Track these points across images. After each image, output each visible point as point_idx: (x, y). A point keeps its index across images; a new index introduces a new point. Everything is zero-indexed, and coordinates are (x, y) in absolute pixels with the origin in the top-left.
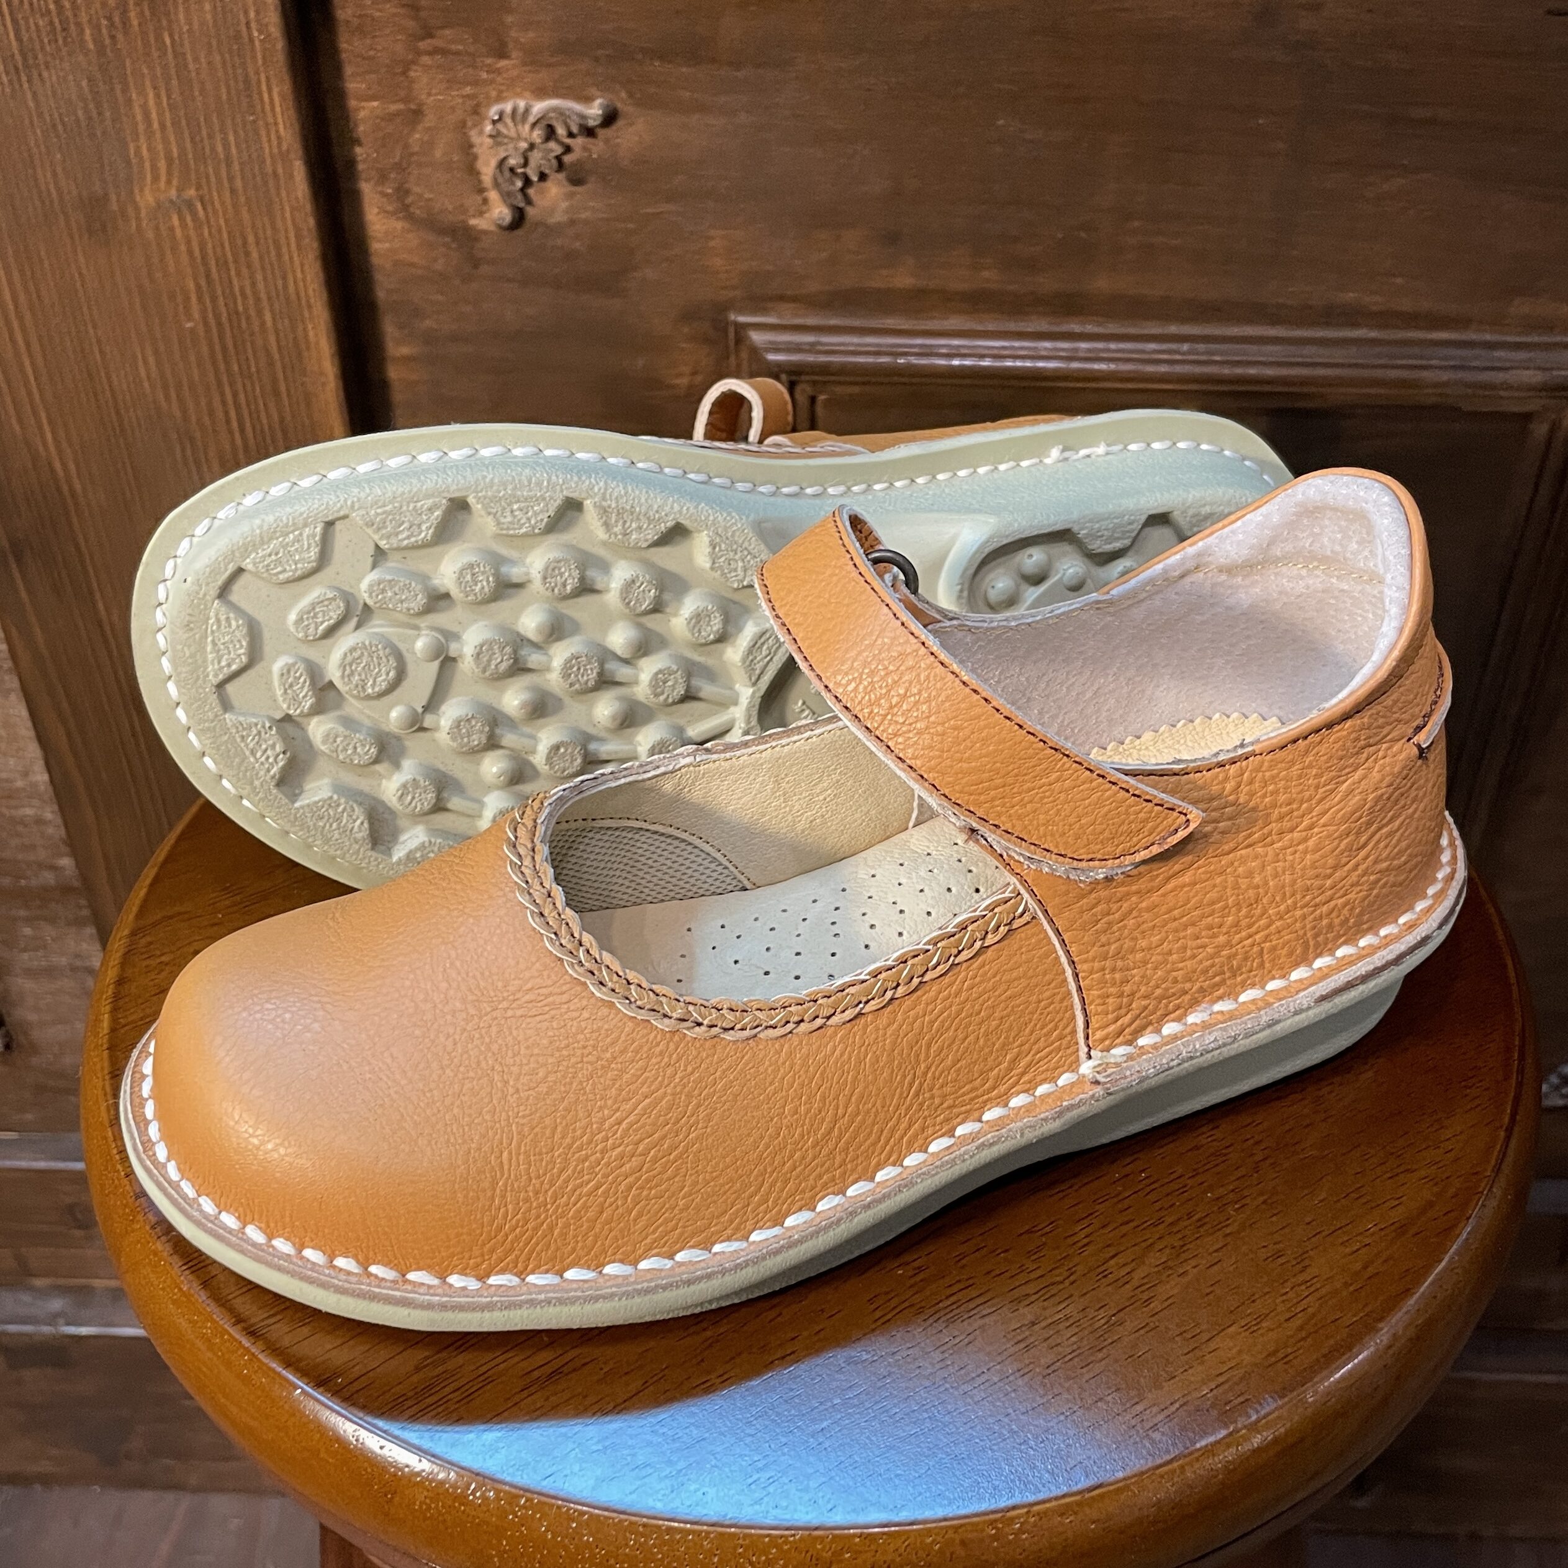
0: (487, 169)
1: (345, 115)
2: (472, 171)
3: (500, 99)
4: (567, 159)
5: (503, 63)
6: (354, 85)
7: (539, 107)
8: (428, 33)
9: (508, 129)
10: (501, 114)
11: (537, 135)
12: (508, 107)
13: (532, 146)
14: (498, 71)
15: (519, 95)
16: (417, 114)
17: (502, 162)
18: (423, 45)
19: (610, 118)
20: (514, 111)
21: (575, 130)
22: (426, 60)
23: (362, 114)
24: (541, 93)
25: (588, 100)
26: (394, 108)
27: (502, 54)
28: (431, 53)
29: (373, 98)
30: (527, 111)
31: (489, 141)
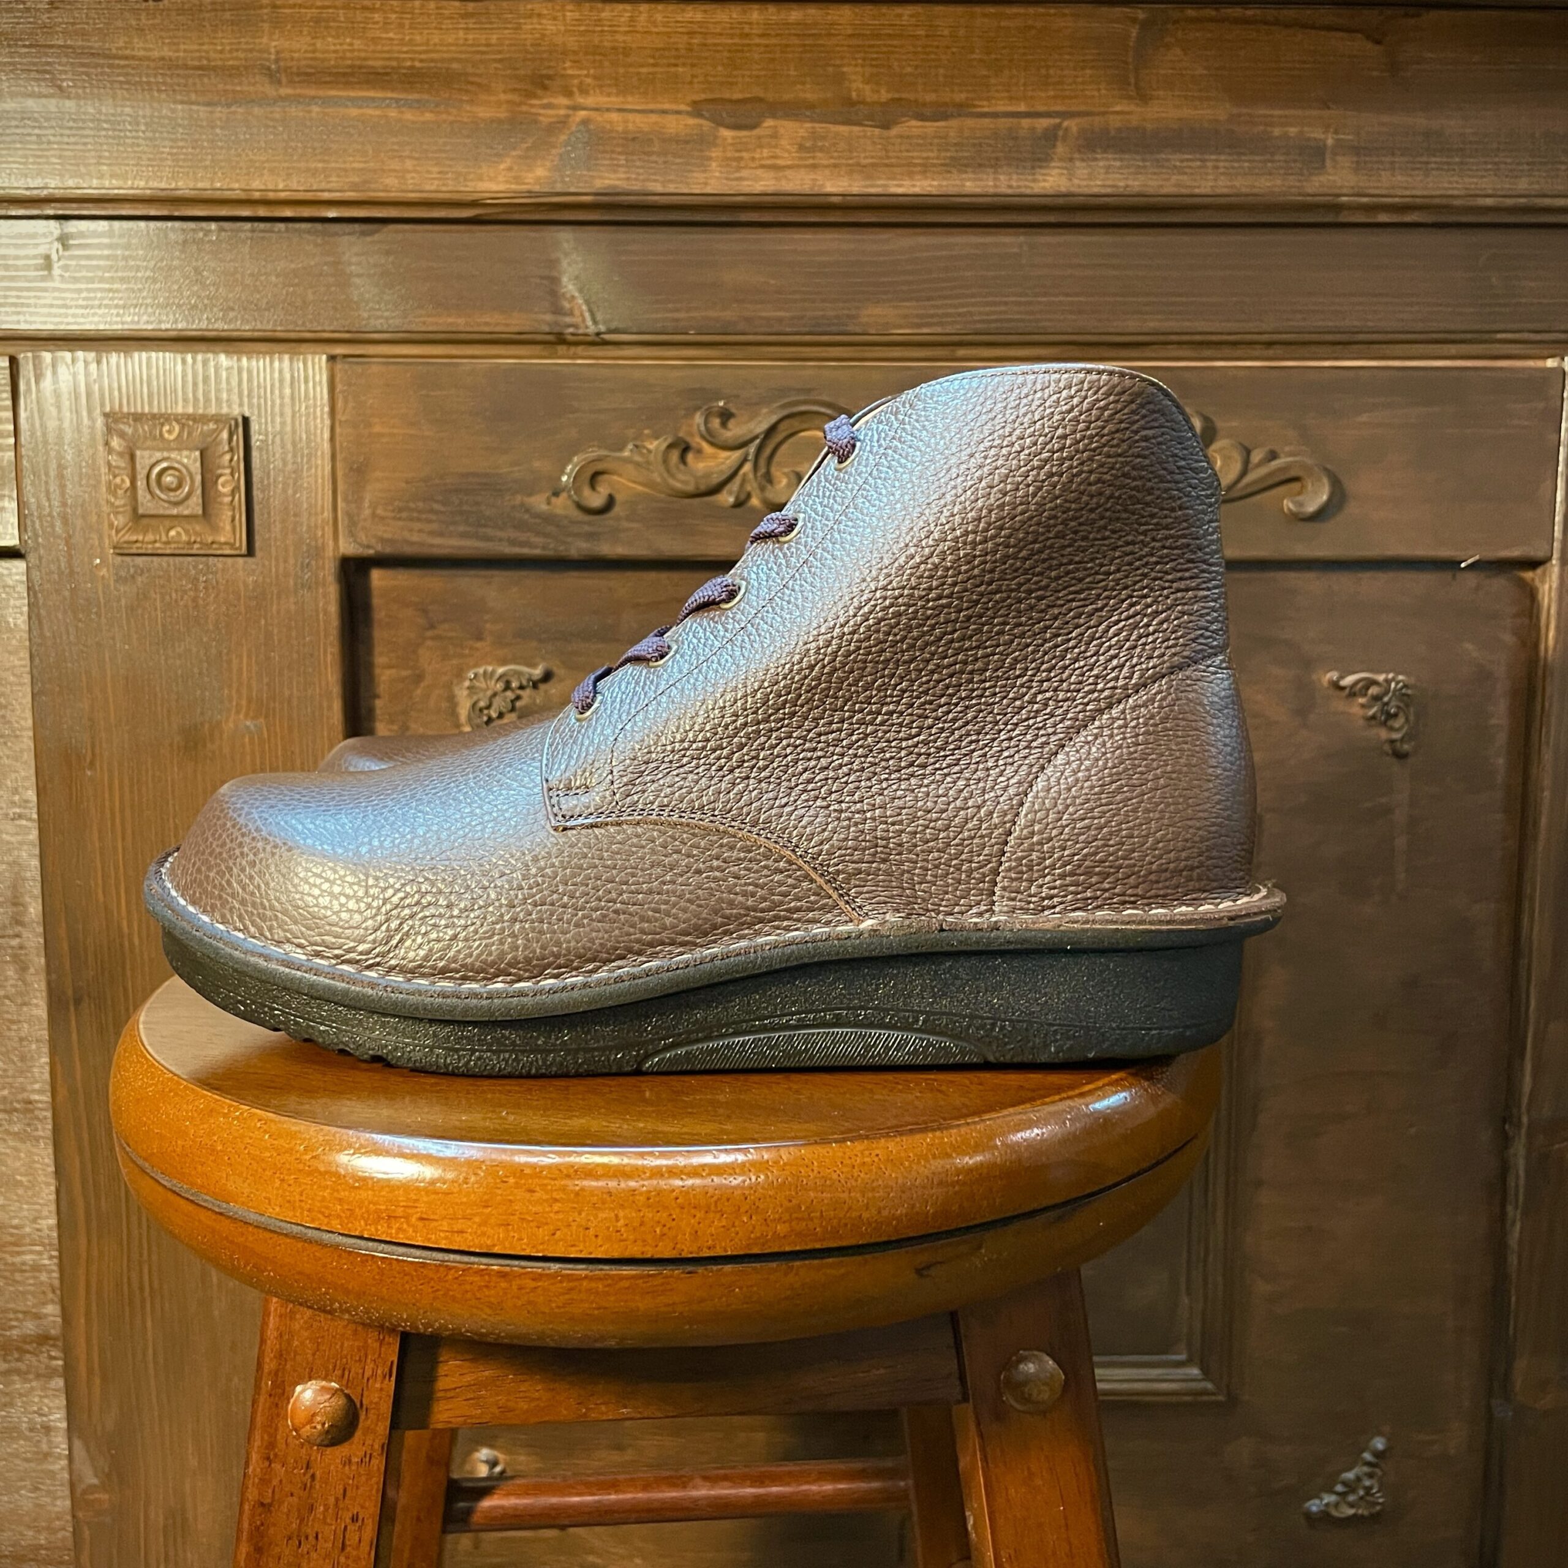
0: (463, 712)
1: (371, 677)
2: (453, 713)
3: (476, 665)
4: (518, 704)
5: (479, 645)
6: (380, 659)
7: (501, 670)
8: (432, 627)
9: (481, 684)
10: (476, 675)
11: (500, 686)
12: (481, 670)
13: (495, 695)
14: (477, 649)
15: (489, 664)
16: (419, 678)
17: (474, 705)
18: (429, 633)
19: (547, 677)
20: (485, 672)
21: (524, 683)
22: (429, 643)
23: (383, 678)
24: (504, 662)
25: (533, 666)
26: (405, 673)
27: (479, 637)
28: (433, 638)
29: (390, 667)
30: (493, 672)
31: (465, 693)
